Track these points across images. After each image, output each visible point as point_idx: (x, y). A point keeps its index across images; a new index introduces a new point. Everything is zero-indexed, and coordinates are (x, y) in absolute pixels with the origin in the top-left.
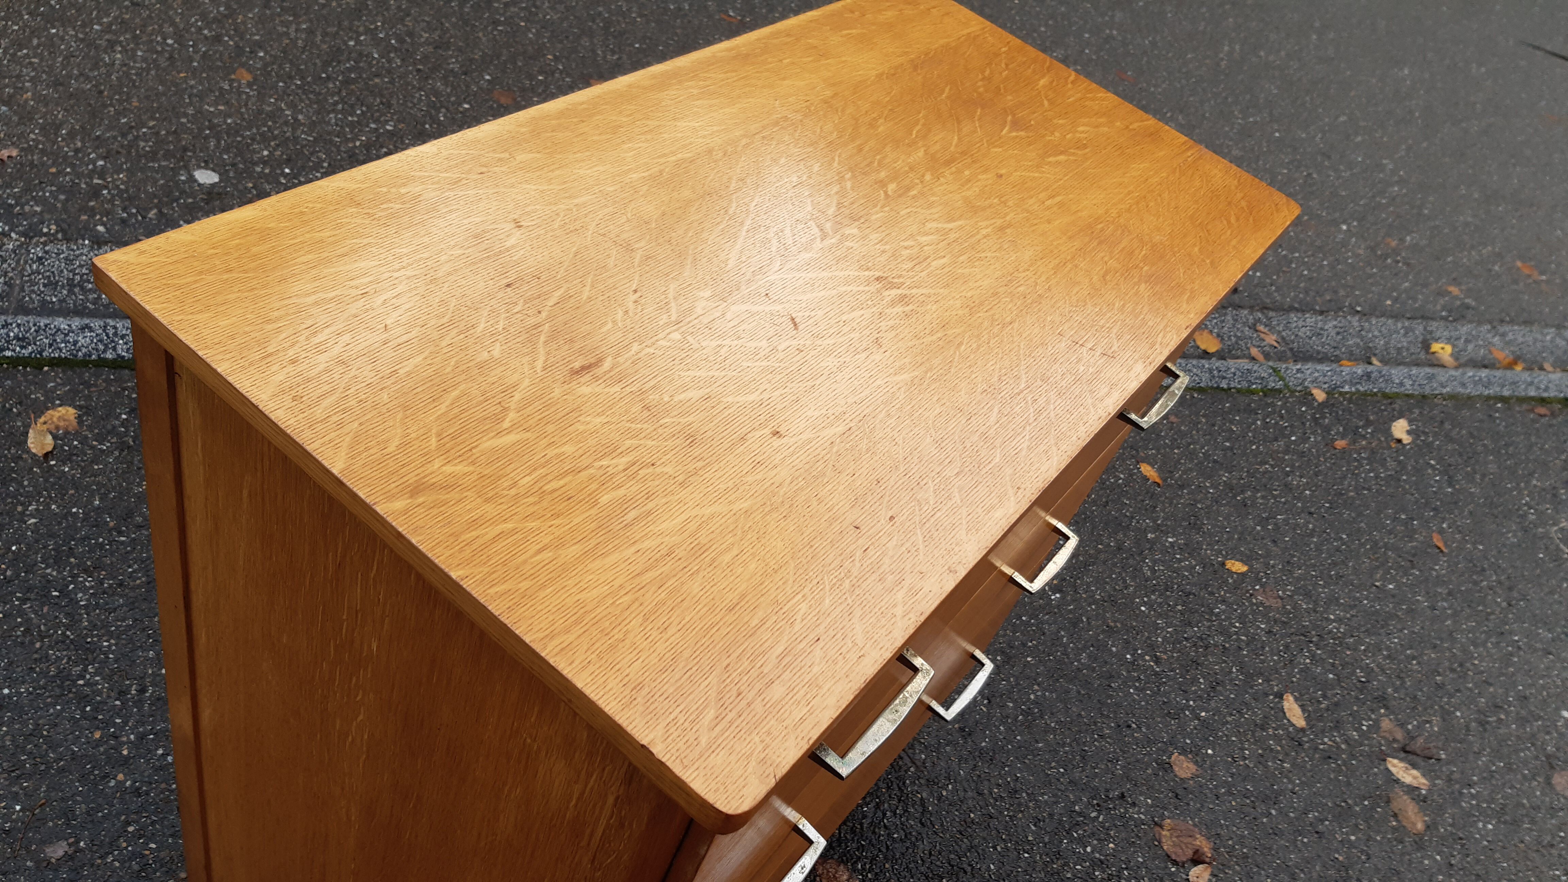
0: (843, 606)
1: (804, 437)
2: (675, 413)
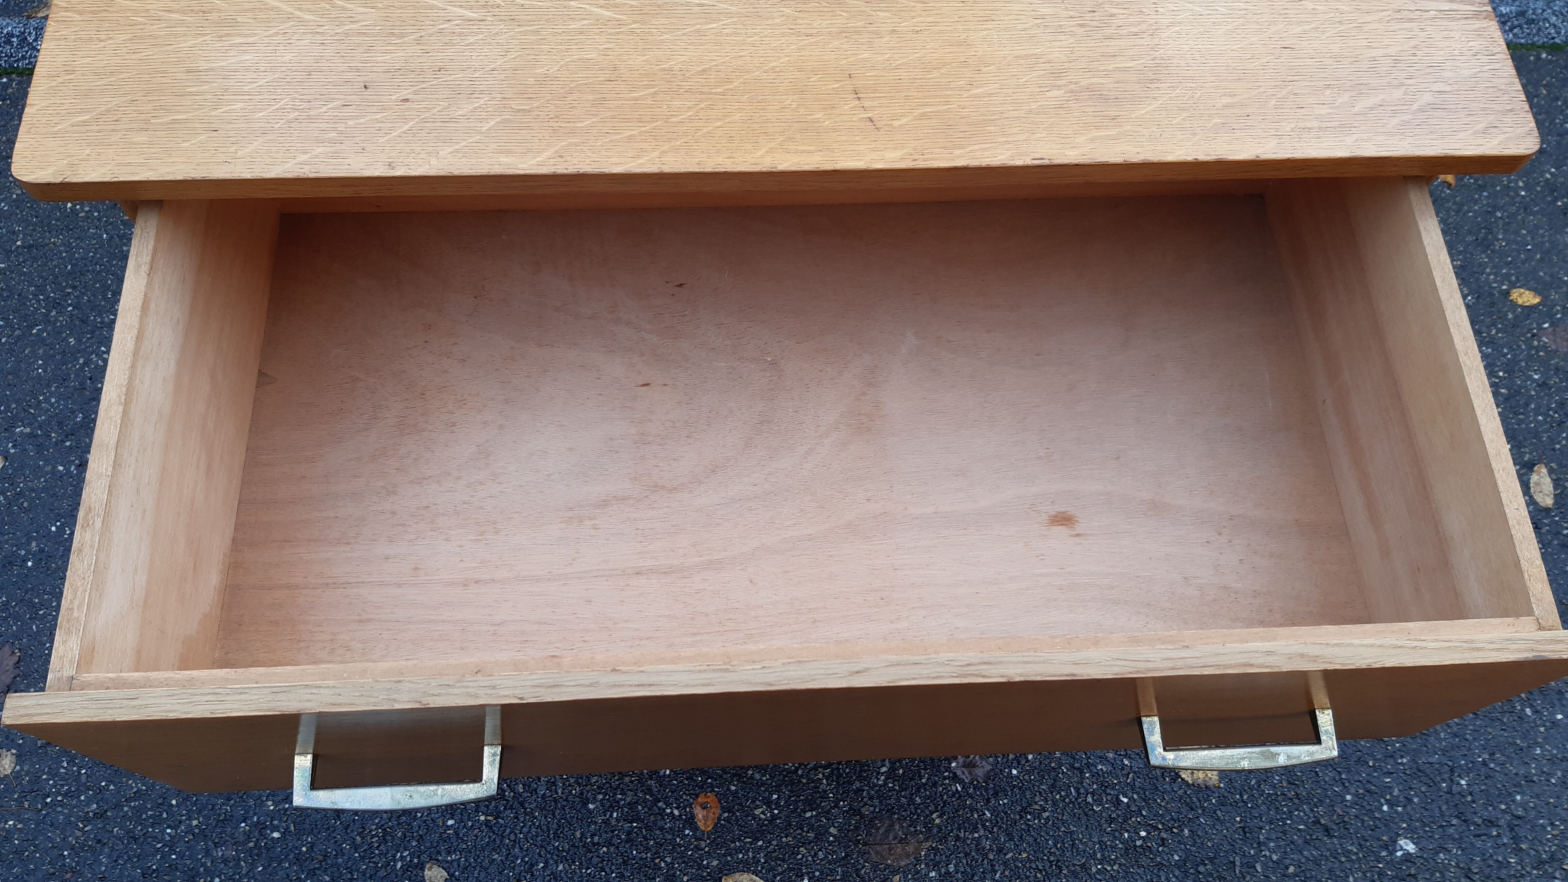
0: (267, 125)
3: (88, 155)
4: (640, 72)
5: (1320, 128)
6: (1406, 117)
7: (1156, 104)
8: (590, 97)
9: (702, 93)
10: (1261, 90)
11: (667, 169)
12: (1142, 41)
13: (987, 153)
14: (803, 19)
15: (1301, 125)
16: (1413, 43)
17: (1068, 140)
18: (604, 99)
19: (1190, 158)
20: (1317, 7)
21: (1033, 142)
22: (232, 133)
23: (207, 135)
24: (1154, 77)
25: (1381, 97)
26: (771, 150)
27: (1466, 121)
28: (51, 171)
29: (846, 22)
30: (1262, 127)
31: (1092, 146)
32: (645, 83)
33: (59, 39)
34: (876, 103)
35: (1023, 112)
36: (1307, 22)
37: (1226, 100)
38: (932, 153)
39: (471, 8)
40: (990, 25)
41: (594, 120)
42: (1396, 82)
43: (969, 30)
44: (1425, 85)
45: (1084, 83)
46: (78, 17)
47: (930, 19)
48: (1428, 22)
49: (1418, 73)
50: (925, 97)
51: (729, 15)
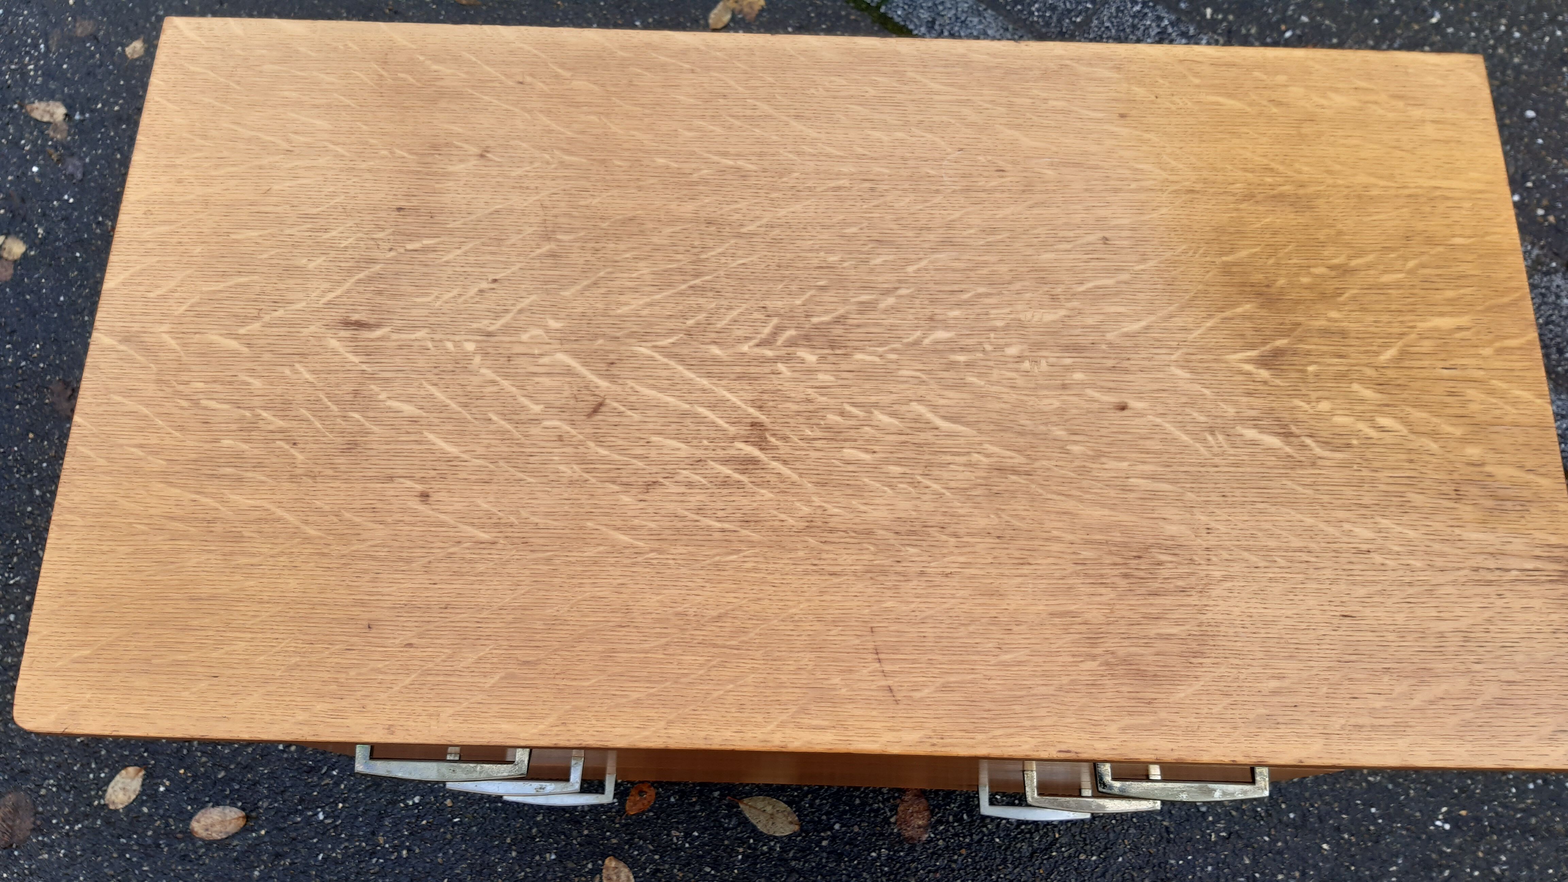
0: (268, 672)
1: (443, 517)
2: (371, 414)
3: (89, 701)
4: (654, 616)
5: (1373, 726)
6: (1469, 716)
7: (1197, 686)
8: (600, 648)
9: (715, 646)
10: (1314, 672)
11: (673, 744)
12: (1189, 601)
13: (1011, 741)
14: (827, 552)
15: (1353, 721)
16: (1487, 614)
17: (1098, 729)
18: (614, 651)
19: (1227, 760)
20: (1387, 562)
21: (1061, 728)
22: (232, 681)
23: (208, 682)
24: (1198, 648)
25: (1444, 687)
26: (782, 725)
27: (1532, 721)
28: (53, 717)
29: (872, 557)
30: (1310, 721)
31: (1124, 737)
32: (658, 630)
33: (62, 549)
34: (896, 667)
35: (1053, 688)
36: (1374, 581)
37: (1274, 684)
38: (951, 737)
39: (482, 527)
40: (1025, 570)
41: (601, 677)
42: (1462, 668)
43: (1002, 575)
44: (1493, 673)
45: (1122, 652)
46: (80, 522)
47: (962, 559)
48: (1508, 586)
49: (1489, 656)
50: (951, 662)
51: (752, 544)
